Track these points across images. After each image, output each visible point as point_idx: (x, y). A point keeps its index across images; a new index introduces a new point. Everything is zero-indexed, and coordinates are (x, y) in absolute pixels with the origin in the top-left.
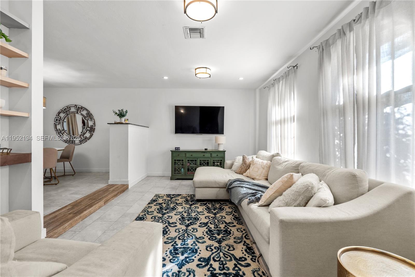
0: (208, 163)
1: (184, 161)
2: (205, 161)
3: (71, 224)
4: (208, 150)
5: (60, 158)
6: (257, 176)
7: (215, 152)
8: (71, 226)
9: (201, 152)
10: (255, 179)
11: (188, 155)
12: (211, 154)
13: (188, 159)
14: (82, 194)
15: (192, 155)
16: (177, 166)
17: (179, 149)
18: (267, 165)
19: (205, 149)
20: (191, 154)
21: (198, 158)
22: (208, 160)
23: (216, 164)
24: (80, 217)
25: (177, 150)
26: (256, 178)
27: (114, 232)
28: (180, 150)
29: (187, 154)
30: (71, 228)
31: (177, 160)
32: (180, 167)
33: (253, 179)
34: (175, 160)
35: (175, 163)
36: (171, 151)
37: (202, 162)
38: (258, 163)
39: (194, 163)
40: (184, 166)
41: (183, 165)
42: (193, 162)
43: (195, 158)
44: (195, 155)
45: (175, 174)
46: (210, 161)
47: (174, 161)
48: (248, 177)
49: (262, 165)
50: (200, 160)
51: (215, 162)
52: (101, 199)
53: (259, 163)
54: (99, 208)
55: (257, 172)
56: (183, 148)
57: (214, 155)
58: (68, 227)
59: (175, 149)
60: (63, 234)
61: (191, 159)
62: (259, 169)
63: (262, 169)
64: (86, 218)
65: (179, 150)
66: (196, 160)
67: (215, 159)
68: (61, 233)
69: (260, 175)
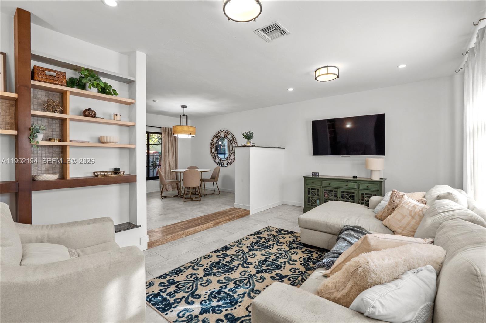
0: (353, 196)
1: (320, 191)
2: (350, 193)
3: (174, 237)
4: (358, 179)
5: (211, 178)
6: (398, 228)
7: (364, 182)
8: (174, 239)
9: (342, 181)
10: (395, 233)
11: (325, 183)
12: (357, 185)
13: (325, 189)
14: (205, 213)
15: (329, 184)
16: (311, 196)
17: (317, 174)
18: (421, 213)
19: (354, 177)
20: (329, 182)
21: (338, 188)
22: (354, 193)
23: (366, 199)
24: (184, 233)
25: (315, 177)
26: (397, 231)
27: (194, 254)
28: (320, 177)
29: (323, 181)
30: (173, 241)
31: (312, 189)
32: (315, 198)
33: (393, 232)
34: (309, 189)
35: (309, 192)
36: (303, 177)
37: (344, 194)
38: (406, 207)
39: (333, 195)
40: (320, 197)
41: (318, 195)
42: (332, 193)
43: (334, 187)
44: (333, 184)
45: (309, 206)
46: (357, 194)
47: (307, 190)
48: (387, 227)
49: (412, 211)
50: (342, 192)
51: (365, 196)
52: (211, 221)
53: (409, 206)
54: (207, 229)
55: (400, 221)
56: (323, 174)
57: (362, 186)
58: (170, 239)
59: (313, 174)
60: (165, 243)
61: (329, 189)
62: (404, 217)
63: (409, 218)
64: (190, 235)
65: (317, 177)
66: (335, 191)
67: (365, 192)
68: (163, 243)
69: (405, 227)
